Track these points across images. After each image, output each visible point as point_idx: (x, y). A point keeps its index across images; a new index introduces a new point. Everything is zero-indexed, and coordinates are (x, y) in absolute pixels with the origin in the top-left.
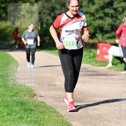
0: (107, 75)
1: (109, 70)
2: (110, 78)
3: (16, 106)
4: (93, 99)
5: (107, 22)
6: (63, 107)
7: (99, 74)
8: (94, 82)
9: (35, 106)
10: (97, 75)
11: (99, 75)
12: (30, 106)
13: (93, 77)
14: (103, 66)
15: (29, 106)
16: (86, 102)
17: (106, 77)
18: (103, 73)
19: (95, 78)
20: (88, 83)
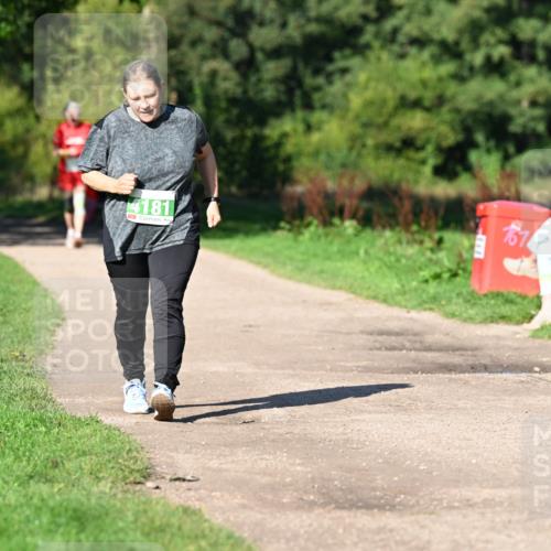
0: (528, 369)
1: (538, 342)
2: (541, 384)
3: (50, 531)
4: (454, 491)
5: (527, 91)
6: (296, 536)
7: (486, 361)
8: (461, 404)
9: (147, 529)
10: (473, 369)
11: (486, 368)
12: (122, 530)
13: (450, 380)
14: (503, 318)
15: (115, 533)
16: (417, 509)
17: (524, 376)
18: (507, 356)
19: (466, 383)
20: (429, 408)
